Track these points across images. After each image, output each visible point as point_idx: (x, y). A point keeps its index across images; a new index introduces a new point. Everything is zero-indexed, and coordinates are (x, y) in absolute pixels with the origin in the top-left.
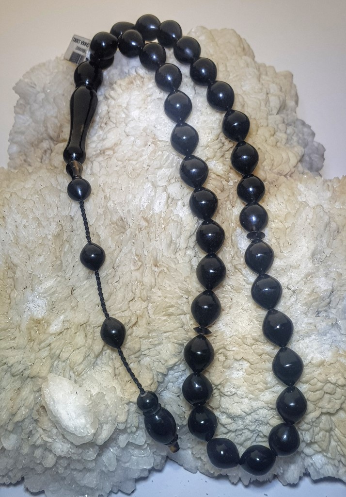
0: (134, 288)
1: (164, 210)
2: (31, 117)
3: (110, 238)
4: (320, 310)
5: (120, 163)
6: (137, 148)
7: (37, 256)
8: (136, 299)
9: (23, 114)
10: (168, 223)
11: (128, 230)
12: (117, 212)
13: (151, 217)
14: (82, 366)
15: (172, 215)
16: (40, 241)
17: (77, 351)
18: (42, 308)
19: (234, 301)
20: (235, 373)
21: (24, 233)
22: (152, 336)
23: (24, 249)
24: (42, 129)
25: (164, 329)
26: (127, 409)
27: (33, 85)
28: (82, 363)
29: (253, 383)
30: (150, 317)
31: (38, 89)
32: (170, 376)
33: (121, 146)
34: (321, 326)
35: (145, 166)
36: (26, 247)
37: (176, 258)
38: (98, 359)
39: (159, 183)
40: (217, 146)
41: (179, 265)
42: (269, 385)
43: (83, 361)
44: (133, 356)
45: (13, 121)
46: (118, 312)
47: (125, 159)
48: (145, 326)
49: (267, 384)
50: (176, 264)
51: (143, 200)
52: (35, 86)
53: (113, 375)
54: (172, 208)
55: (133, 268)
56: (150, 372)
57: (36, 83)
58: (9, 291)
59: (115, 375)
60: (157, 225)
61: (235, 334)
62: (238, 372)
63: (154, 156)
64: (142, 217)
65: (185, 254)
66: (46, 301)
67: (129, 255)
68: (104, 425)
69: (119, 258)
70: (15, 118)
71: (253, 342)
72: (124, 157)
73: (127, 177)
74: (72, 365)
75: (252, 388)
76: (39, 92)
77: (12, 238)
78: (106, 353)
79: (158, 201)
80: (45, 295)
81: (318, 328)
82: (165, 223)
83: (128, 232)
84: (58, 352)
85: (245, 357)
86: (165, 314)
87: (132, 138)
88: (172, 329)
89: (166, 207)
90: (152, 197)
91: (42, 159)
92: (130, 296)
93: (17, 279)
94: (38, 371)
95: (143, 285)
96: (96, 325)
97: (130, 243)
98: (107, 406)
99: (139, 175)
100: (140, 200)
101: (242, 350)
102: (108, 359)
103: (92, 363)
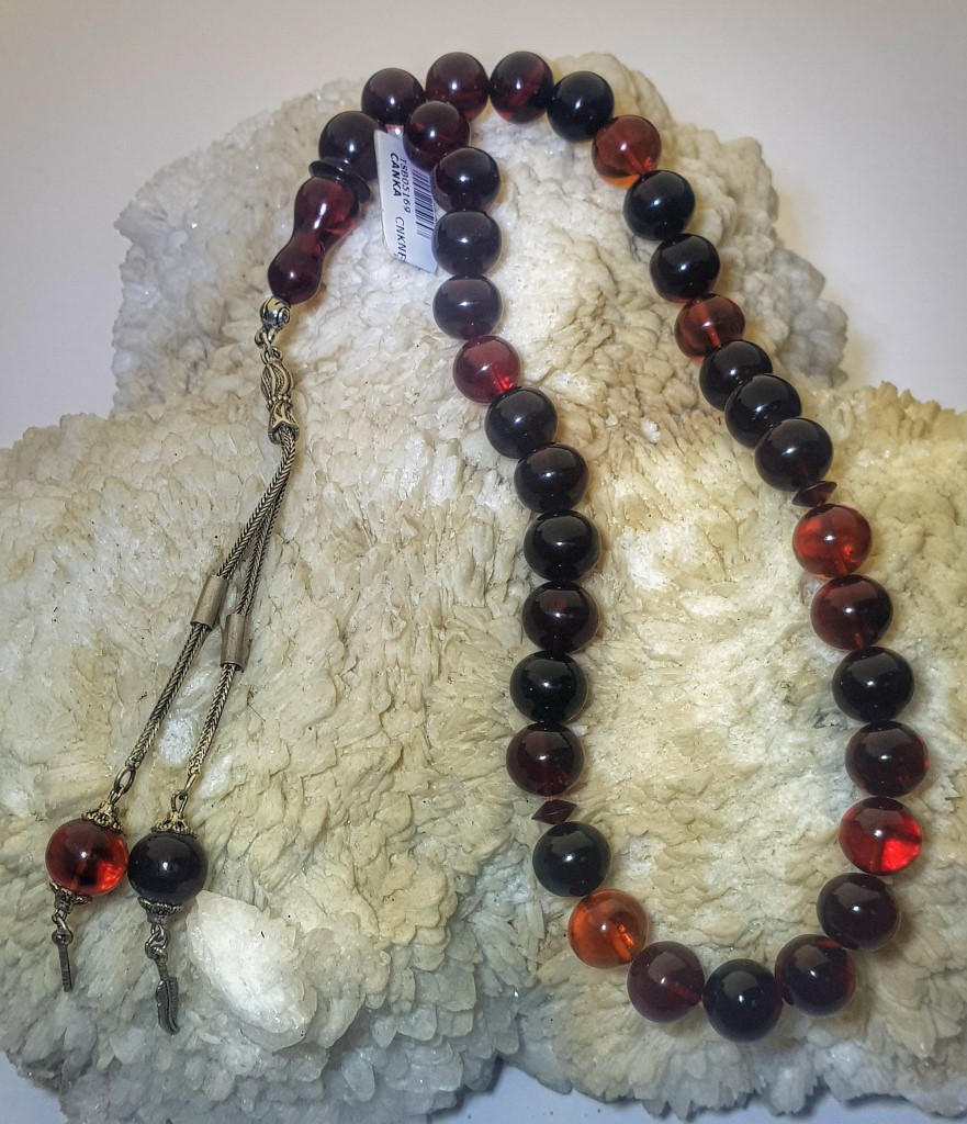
0: (391, 683)
1: (454, 497)
2: (160, 288)
3: (333, 570)
4: (823, 710)
5: (352, 390)
6: (389, 356)
7: (166, 622)
8: (397, 706)
9: (141, 283)
10: (463, 527)
11: (372, 550)
12: (344, 508)
13: (423, 516)
14: (278, 870)
15: (471, 507)
16: (173, 587)
17: (266, 835)
18: (183, 739)
19: (623, 700)
20: (635, 866)
21: (136, 570)
22: (438, 790)
23: (137, 607)
24: (185, 314)
25: (465, 772)
26: (386, 962)
27: (160, 215)
28: (277, 862)
29: (673, 889)
30: (431, 747)
31: (173, 221)
32: (487, 879)
33: (353, 352)
34: (827, 749)
35: (408, 394)
36: (142, 603)
37: (486, 606)
38: (316, 851)
39: (443, 433)
40: (573, 340)
41: (492, 623)
42: (710, 893)
43: (279, 858)
44: (395, 839)
45: (121, 300)
46: (356, 739)
47: (364, 381)
48: (421, 768)
49: (705, 891)
50: (484, 621)
51: (405, 476)
52: (163, 216)
53: (351, 885)
54: (472, 492)
55: (386, 635)
56: (437, 874)
57: (167, 208)
58: (107, 705)
59: (357, 885)
60: (439, 533)
61: (628, 776)
62: (640, 865)
63: (429, 372)
64: (404, 516)
65: (507, 595)
66: (190, 723)
67: (377, 606)
68: (335, 1001)
69: (355, 613)
70: (123, 290)
71: (669, 793)
72: (362, 377)
73: (368, 424)
74: (255, 869)
75: (673, 901)
76: (174, 230)
77: (110, 584)
78: (333, 835)
79: (440, 477)
80: (187, 710)
81: (819, 756)
82: (457, 527)
83: (372, 553)
84: (222, 840)
85: (653, 829)
86: (465, 737)
87: (379, 332)
88: (484, 771)
89: (458, 490)
90: (425, 469)
91: (187, 382)
92: (385, 699)
93: (122, 677)
95: (412, 673)
96: (307, 773)
97: (378, 580)
98: (338, 959)
99: (394, 416)
100: (398, 477)
101: (645, 813)
102: (338, 849)
103: (303, 859)
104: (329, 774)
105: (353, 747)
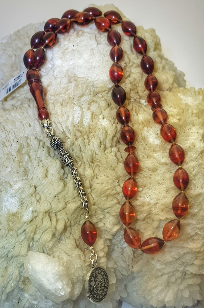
6: (63, 85)
7: (5, 168)
13: (83, 129)
14: (51, 243)
15: (97, 125)
16: (6, 157)
18: (15, 204)
19: (152, 179)
22: (97, 213)
32: (114, 241)
33: (52, 86)
35: (71, 96)
37: (106, 155)
39: (83, 106)
41: (108, 159)
43: (51, 239)
46: (71, 199)
48: (92, 206)
51: (75, 118)
54: (96, 121)
56: (101, 240)
61: (157, 202)
63: (77, 89)
64: (77, 129)
65: (111, 151)
72: (56, 93)
74: (44, 243)
78: (66, 230)
79: (86, 118)
80: (16, 195)
82: (93, 132)
83: (68, 141)
84: (32, 235)
86: (104, 195)
87: (59, 80)
88: (111, 206)
89: (91, 121)
90: (81, 115)
94: (19, 252)
96: (57, 211)
97: (71, 150)
102: (69, 235)
103: (58, 239)
104: (63, 211)
105: (70, 201)
